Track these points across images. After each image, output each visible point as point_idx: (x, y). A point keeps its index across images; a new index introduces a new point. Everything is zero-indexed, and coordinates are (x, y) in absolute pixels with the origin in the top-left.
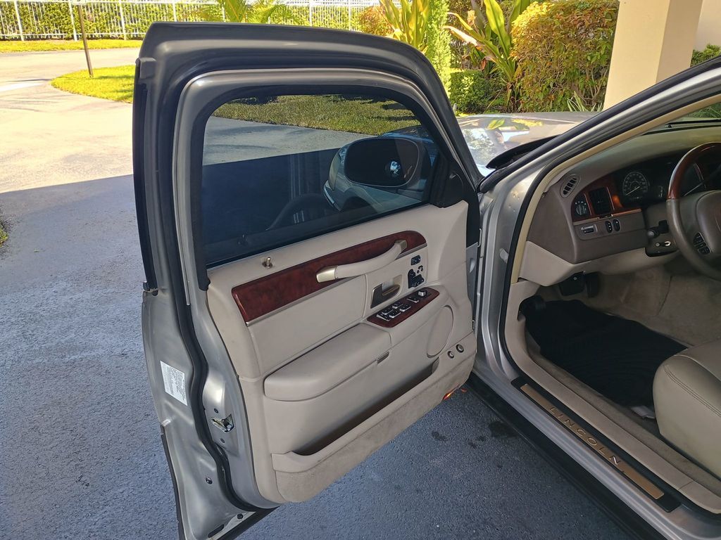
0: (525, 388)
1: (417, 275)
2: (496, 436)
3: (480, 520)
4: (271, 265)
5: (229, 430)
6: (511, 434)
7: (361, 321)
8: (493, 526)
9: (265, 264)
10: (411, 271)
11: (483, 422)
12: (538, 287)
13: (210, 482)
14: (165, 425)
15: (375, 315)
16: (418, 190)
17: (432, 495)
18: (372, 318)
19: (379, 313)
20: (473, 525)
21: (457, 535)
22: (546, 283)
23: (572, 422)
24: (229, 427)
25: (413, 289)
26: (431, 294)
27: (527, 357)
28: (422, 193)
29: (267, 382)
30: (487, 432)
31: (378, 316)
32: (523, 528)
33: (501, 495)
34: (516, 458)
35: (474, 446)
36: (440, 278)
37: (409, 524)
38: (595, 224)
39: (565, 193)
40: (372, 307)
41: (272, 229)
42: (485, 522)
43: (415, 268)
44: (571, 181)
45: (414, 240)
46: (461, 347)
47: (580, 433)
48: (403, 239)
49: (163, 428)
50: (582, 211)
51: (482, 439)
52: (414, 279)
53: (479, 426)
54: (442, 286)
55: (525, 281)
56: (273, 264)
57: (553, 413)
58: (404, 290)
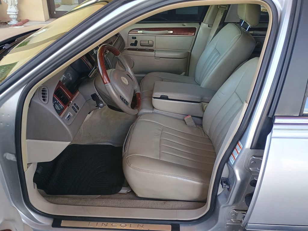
38: (69, 112)
39: (44, 100)
44: (43, 91)
50: (60, 107)
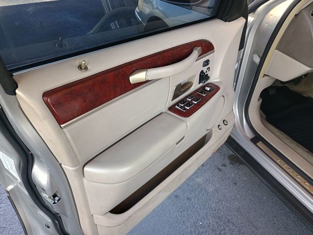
0: (260, 144)
1: (206, 74)
2: (232, 164)
3: (226, 220)
4: (86, 68)
5: (56, 202)
6: (241, 163)
7: (164, 111)
8: (234, 224)
9: (80, 67)
10: (202, 72)
11: (224, 154)
12: (275, 80)
13: (49, 227)
14: (8, 190)
15: (174, 105)
16: (208, 8)
17: (196, 202)
18: (172, 109)
19: (177, 104)
20: (222, 223)
21: (212, 230)
22: (284, 79)
23: (293, 170)
24: (57, 198)
25: (201, 84)
26: (215, 89)
27: (261, 123)
28: (212, 9)
29: (86, 169)
30: (227, 162)
31: (176, 107)
32: (252, 226)
33: (237, 203)
34: (245, 179)
35: (220, 170)
36: (220, 76)
37: (183, 221)
40: (173, 100)
41: (91, 34)
42: (228, 221)
43: (205, 69)
45: (206, 47)
46: (227, 122)
47: (298, 178)
48: (199, 46)
49: (8, 192)
51: (224, 165)
52: (203, 77)
53: (222, 157)
54: (220, 82)
55: (268, 77)
56: (89, 67)
57: (279, 163)
58: (196, 85)
